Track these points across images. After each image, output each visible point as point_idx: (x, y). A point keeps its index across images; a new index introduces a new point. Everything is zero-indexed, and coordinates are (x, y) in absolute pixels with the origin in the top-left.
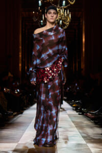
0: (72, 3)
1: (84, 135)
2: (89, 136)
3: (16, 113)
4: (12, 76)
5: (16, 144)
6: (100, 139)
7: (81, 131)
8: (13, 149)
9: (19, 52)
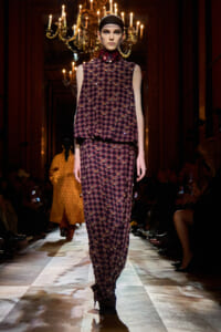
0: (126, 56)
1: (141, 272)
2: (149, 274)
3: (31, 238)
4: (27, 175)
5: (27, 288)
6: (167, 279)
7: (137, 266)
8: (21, 295)
9: (40, 137)
